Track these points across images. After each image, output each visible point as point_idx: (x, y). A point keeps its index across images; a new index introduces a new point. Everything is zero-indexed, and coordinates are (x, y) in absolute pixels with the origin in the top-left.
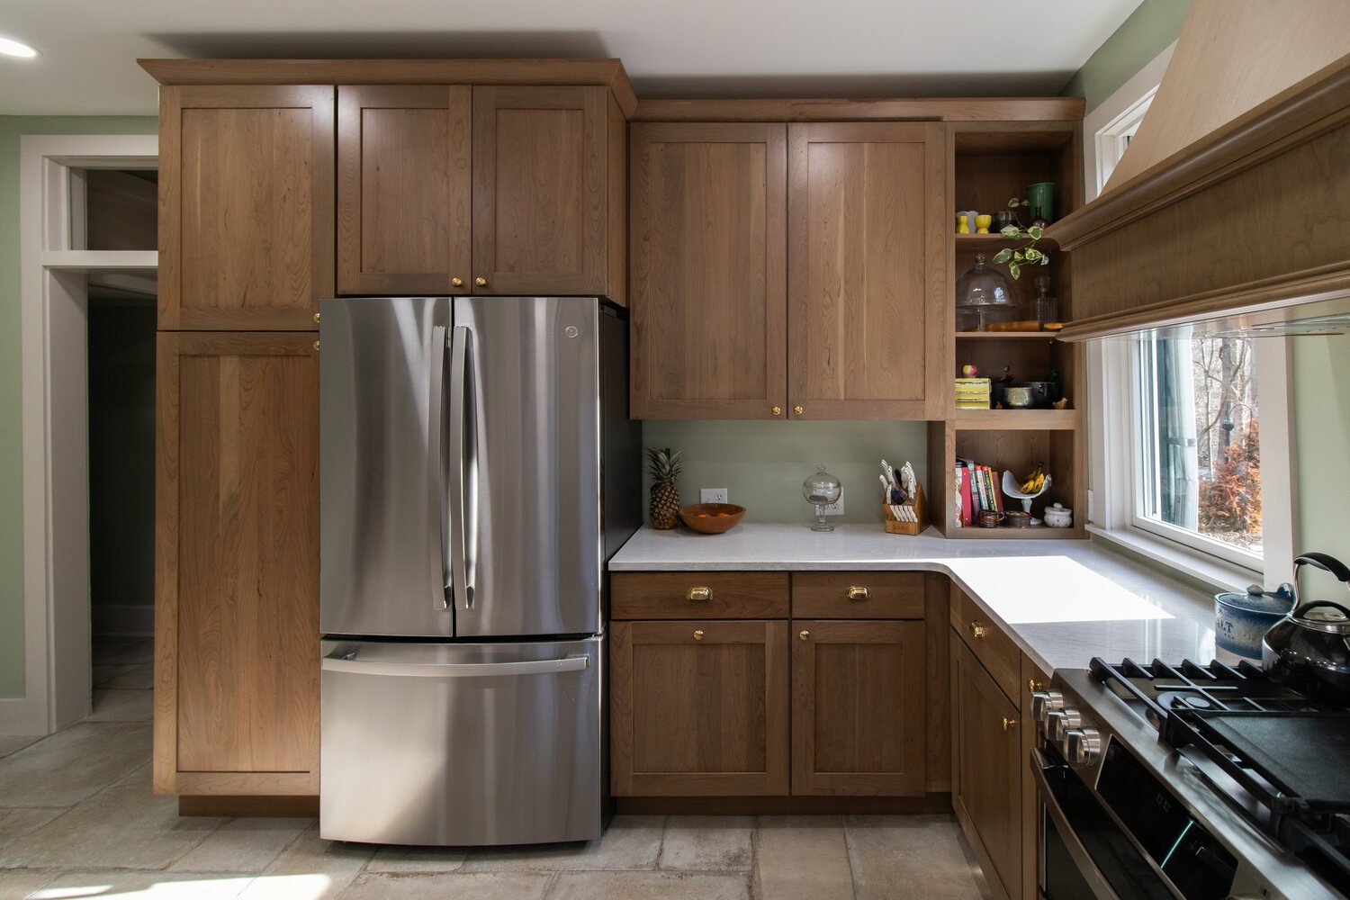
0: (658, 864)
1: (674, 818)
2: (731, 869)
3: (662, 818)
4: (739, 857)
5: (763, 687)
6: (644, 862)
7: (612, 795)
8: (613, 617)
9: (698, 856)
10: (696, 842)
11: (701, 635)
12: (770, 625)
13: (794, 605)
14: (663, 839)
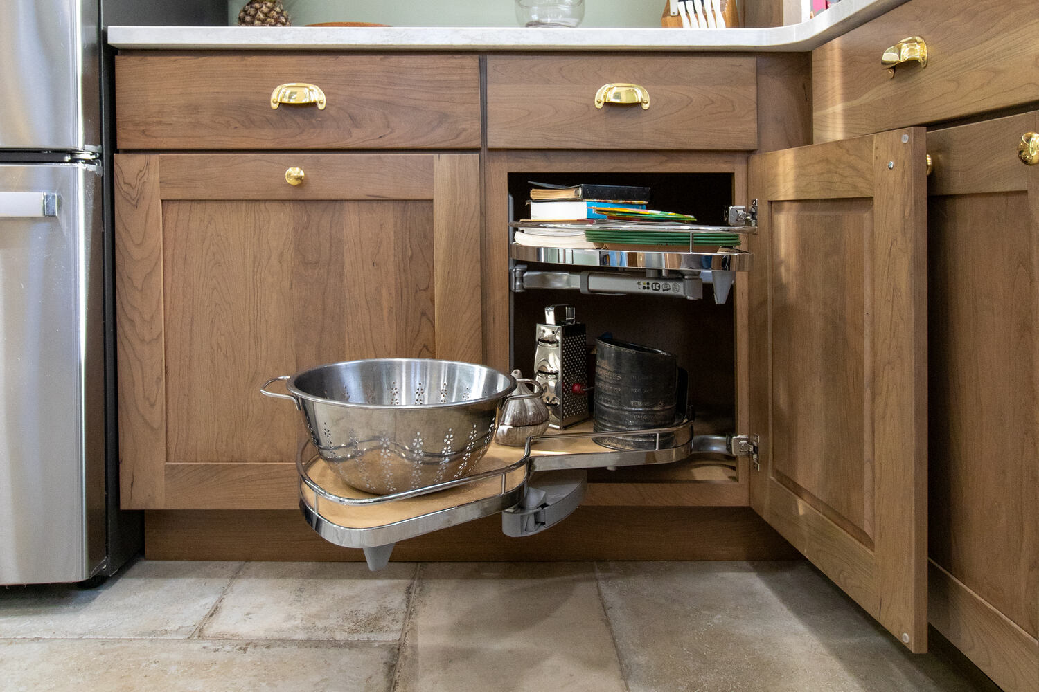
0: (201, 631)
1: (254, 565)
2: (356, 637)
3: (235, 565)
4: (376, 619)
5: (429, 288)
6: (173, 626)
7: (124, 506)
8: (121, 145)
9: (290, 617)
10: (293, 596)
11: (299, 178)
12: (442, 162)
13: (490, 122)
14: (225, 593)
